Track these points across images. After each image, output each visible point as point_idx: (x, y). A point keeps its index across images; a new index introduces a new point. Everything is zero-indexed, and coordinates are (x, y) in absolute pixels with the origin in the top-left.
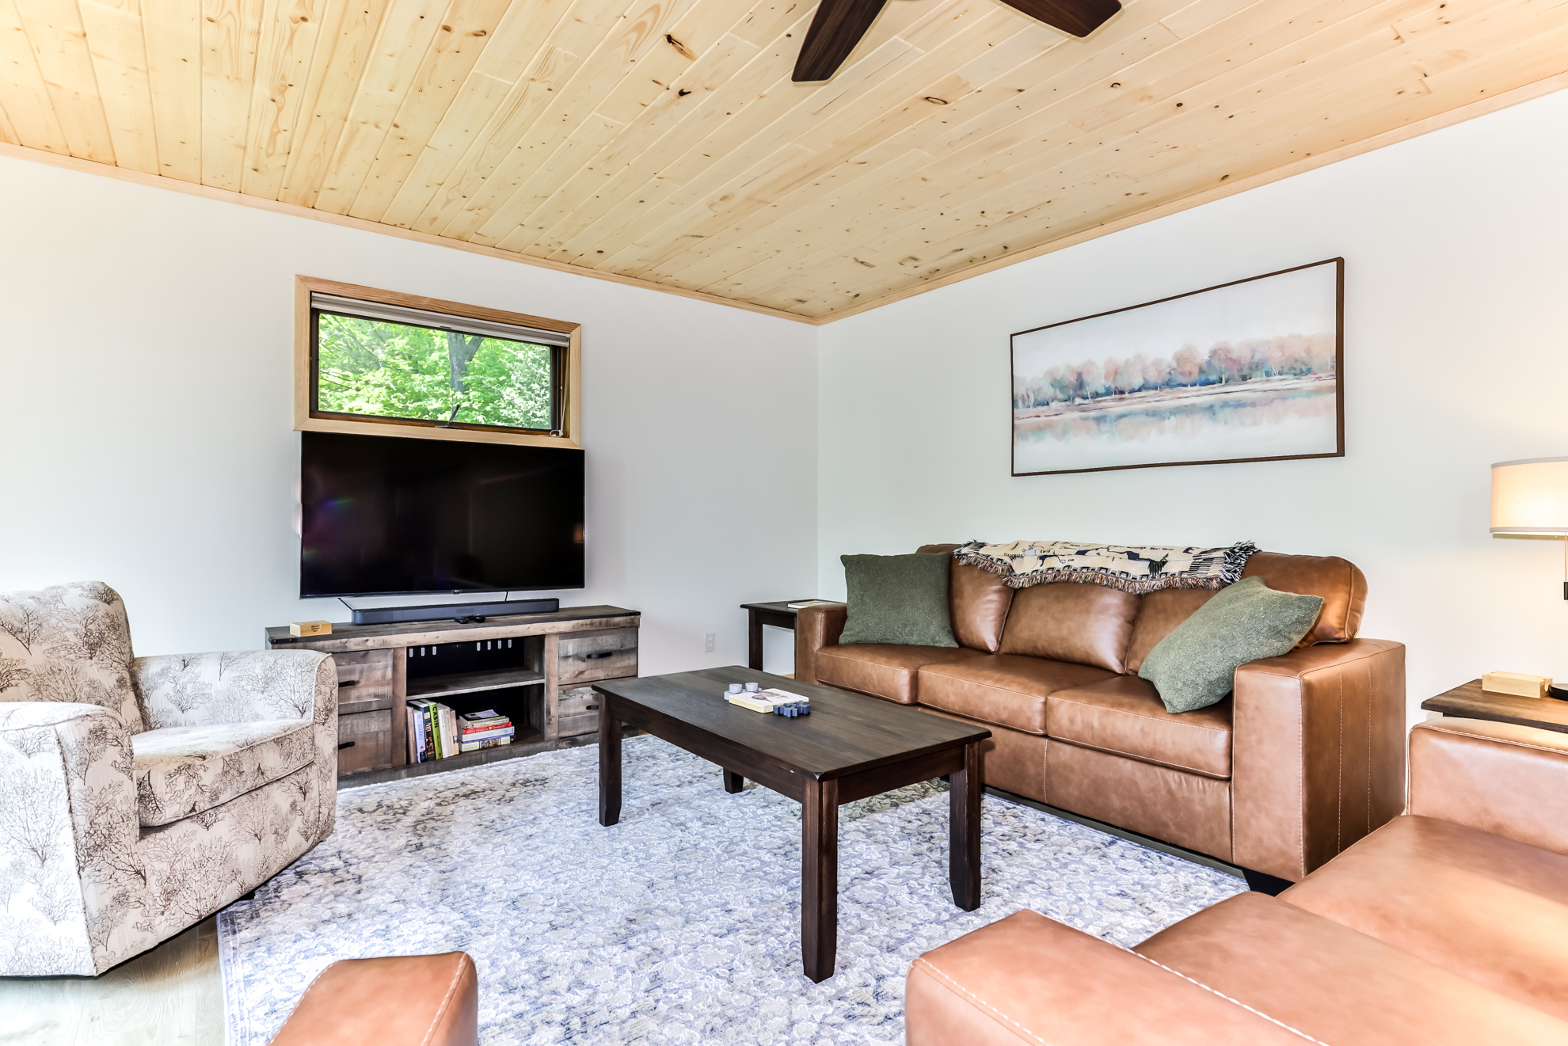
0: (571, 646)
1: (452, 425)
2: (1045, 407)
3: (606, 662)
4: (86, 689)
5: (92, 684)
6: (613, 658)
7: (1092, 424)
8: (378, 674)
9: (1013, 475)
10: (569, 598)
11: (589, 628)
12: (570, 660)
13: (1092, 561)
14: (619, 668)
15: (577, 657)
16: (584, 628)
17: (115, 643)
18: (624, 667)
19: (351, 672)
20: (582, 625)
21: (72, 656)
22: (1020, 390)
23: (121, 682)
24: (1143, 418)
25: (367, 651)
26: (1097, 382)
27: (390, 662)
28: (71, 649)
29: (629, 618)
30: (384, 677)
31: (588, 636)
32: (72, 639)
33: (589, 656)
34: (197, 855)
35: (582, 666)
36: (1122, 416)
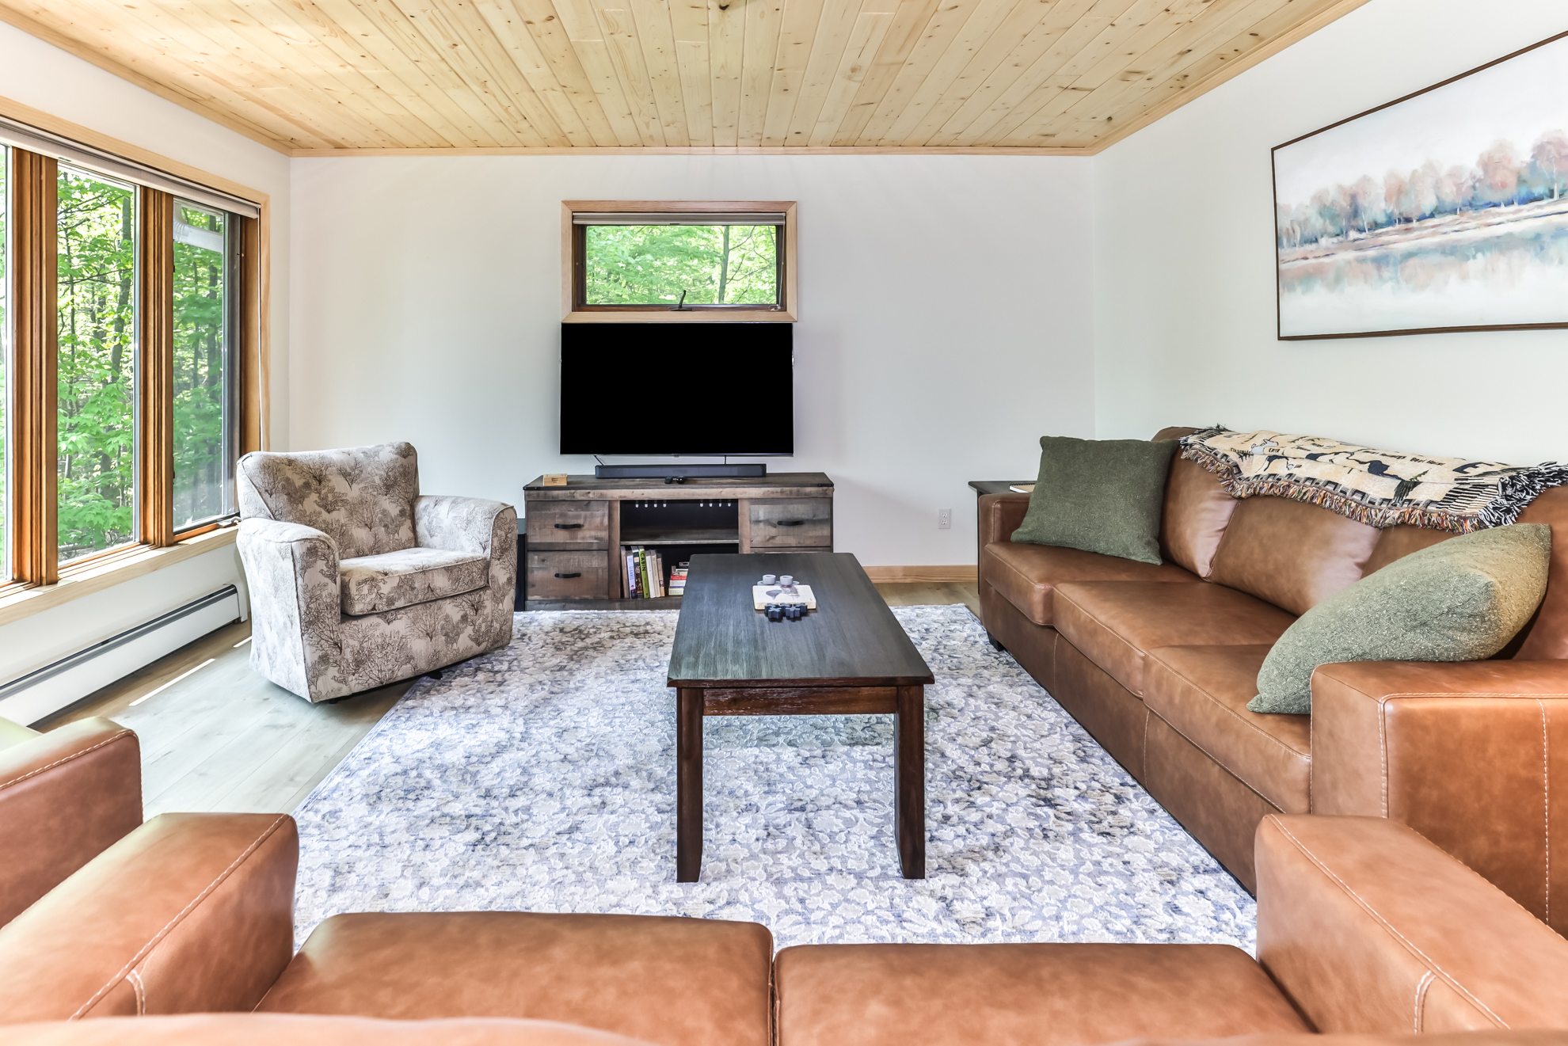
0: (762, 512)
1: (680, 308)
2: (1313, 246)
3: (797, 530)
4: (380, 515)
5: (384, 512)
6: (805, 527)
7: (1370, 268)
8: (598, 520)
9: (1280, 338)
10: (775, 464)
11: (779, 496)
12: (762, 525)
13: (1320, 471)
14: (811, 537)
15: (768, 522)
16: (775, 496)
17: (403, 485)
18: (816, 537)
19: (578, 517)
20: (773, 493)
21: (375, 493)
22: (1284, 223)
23: (402, 513)
24: (1437, 258)
25: (589, 501)
26: (1376, 207)
27: (607, 512)
28: (375, 487)
29: (821, 489)
30: (602, 523)
31: (779, 504)
32: (377, 480)
33: (780, 523)
34: (380, 640)
35: (773, 531)
36: (1409, 255)
